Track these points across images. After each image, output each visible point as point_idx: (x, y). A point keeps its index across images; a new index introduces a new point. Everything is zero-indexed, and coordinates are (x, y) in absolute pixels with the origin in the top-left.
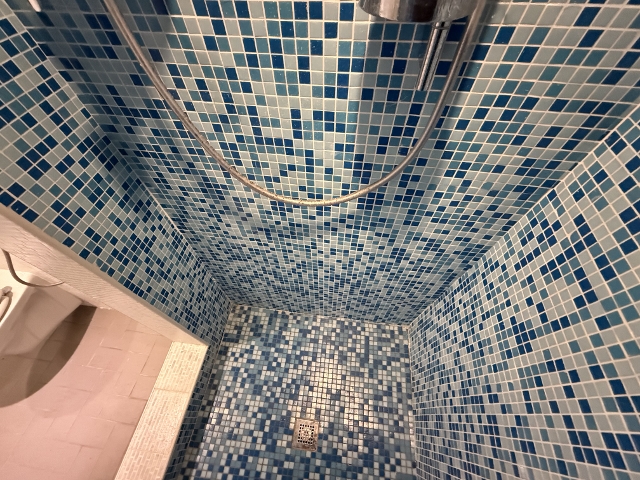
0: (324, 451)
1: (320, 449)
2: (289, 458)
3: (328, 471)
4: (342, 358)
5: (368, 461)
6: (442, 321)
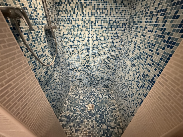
1: (93, 104)
2: (96, 110)
3: (97, 102)
4: (76, 100)
5: (94, 95)
6: (73, 74)
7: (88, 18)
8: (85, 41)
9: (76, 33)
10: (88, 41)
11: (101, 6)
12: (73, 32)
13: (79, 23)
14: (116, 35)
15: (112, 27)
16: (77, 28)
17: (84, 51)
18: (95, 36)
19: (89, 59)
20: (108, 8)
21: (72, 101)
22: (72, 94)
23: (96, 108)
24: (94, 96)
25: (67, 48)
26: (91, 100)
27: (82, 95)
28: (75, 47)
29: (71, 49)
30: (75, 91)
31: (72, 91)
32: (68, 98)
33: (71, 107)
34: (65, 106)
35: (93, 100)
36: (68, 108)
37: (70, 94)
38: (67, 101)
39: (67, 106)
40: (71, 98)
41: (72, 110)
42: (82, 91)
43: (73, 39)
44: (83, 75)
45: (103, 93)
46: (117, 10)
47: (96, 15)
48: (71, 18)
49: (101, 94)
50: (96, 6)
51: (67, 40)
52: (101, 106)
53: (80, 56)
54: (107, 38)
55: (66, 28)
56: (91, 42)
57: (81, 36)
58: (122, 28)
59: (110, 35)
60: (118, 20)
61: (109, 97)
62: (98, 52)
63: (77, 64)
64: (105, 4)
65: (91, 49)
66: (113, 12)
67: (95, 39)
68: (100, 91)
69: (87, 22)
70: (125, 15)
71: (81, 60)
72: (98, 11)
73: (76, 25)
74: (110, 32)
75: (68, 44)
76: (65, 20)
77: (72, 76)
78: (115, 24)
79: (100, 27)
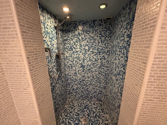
0: (87, 116)
3: (90, 116)
4: (71, 112)
5: (88, 108)
6: (70, 86)
7: (83, 47)
8: (82, 61)
9: (75, 57)
10: (83, 61)
11: (92, 41)
12: (73, 55)
13: (77, 50)
14: (103, 58)
15: (100, 53)
16: (76, 53)
17: (80, 69)
18: (88, 58)
19: (84, 75)
20: (97, 42)
21: (68, 113)
22: (68, 107)
23: (89, 122)
24: (89, 110)
25: (68, 66)
26: (86, 113)
27: (77, 108)
28: (73, 65)
29: (71, 67)
30: (71, 103)
31: (68, 104)
32: (64, 110)
33: (66, 120)
34: (61, 118)
35: (87, 113)
36: (63, 120)
37: (66, 106)
38: (63, 113)
39: (62, 118)
40: (67, 110)
41: (67, 122)
42: (78, 104)
43: (73, 60)
44: (79, 88)
45: (97, 107)
46: (103, 43)
47: (89, 45)
48: (72, 48)
49: (95, 108)
50: (89, 41)
51: (68, 61)
52: (95, 120)
53: (77, 72)
54: (97, 60)
55: (68, 54)
56: (85, 62)
57: (78, 58)
58: (107, 53)
59: (99, 58)
60: (103, 49)
61: (103, 111)
62: (91, 69)
63: (74, 79)
64: (94, 40)
65: (86, 67)
66: (100, 44)
67: (88, 60)
68: (94, 104)
69: (83, 49)
70: (108, 45)
71: (78, 75)
72: (90, 43)
73: (75, 51)
74: (99, 56)
75: (69, 63)
76: (69, 48)
77: (70, 89)
78: (102, 51)
79: (92, 53)
